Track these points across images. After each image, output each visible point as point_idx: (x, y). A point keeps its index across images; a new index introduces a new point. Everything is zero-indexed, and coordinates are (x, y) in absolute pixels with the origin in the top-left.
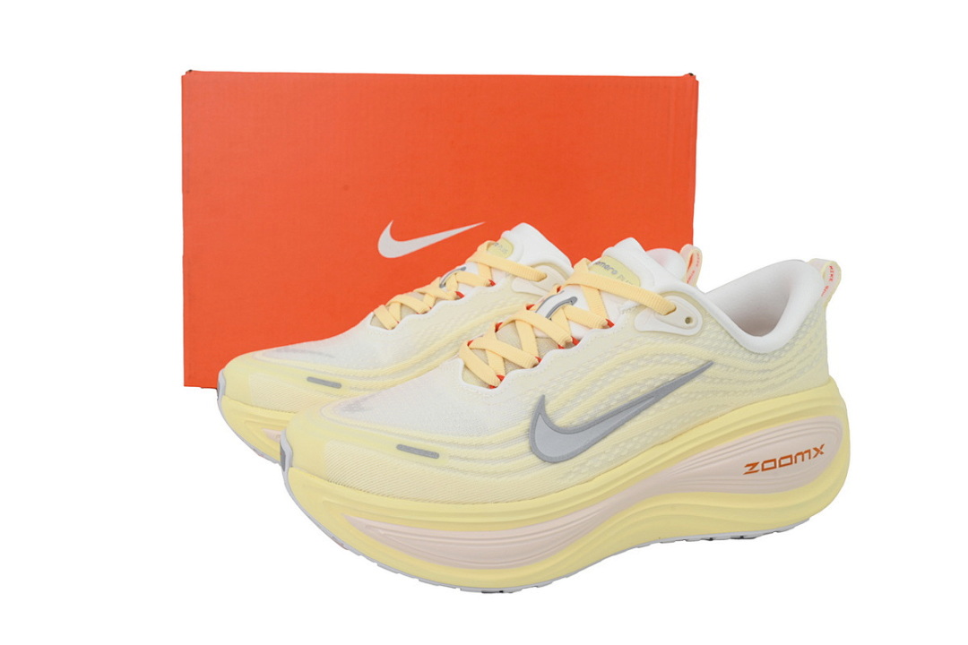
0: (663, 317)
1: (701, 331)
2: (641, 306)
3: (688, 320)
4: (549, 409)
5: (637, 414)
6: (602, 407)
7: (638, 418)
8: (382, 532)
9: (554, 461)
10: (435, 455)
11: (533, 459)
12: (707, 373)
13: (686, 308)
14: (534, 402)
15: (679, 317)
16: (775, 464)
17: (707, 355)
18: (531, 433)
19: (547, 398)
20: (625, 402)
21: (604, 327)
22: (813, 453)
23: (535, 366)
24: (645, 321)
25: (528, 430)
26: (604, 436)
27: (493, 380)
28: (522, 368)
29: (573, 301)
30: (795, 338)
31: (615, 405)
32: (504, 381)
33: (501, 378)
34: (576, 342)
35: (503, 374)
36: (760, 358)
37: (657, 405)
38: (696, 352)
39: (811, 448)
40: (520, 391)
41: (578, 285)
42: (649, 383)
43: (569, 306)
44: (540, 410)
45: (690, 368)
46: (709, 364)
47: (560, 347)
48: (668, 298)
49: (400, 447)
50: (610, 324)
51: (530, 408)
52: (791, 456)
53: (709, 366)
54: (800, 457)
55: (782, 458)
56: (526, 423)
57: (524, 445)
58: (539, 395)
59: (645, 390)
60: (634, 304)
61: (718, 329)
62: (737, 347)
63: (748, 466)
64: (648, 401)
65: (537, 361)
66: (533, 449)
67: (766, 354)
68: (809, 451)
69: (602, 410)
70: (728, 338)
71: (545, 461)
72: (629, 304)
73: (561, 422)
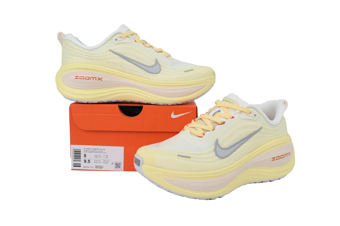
0: (248, 115)
1: (259, 118)
2: (242, 112)
3: (255, 115)
4: (220, 142)
5: (243, 143)
6: (234, 142)
7: (244, 144)
8: (176, 182)
9: (223, 158)
10: (189, 157)
11: (217, 158)
12: (261, 130)
13: (254, 112)
14: (215, 141)
15: (252, 114)
16: (279, 157)
17: (261, 125)
18: (215, 150)
19: (218, 139)
20: (239, 140)
21: (231, 118)
22: (288, 154)
23: (213, 130)
24: (243, 116)
25: (214, 149)
26: (235, 150)
27: (202, 135)
28: (209, 131)
29: (219, 111)
30: (281, 121)
31: (237, 141)
32: (205, 135)
33: (204, 134)
34: (224, 123)
35: (204, 133)
36: (273, 126)
37: (248, 141)
38: (257, 125)
39: (288, 153)
40: (210, 138)
41: (220, 107)
42: (246, 134)
43: (219, 113)
44: (217, 143)
45: (257, 129)
46: (261, 128)
47: (219, 124)
48: (250, 109)
49: (178, 156)
50: (233, 117)
51: (214, 143)
52: (283, 155)
53: (261, 129)
54: (285, 155)
55: (281, 156)
56: (213, 147)
57: (214, 154)
58: (216, 139)
59: (245, 136)
60: (240, 111)
61: (263, 118)
62: (268, 123)
63: (273, 158)
64: (246, 139)
65: (214, 129)
66: (217, 155)
67: (274, 125)
68: (287, 154)
69: (234, 143)
70: (265, 121)
71: (220, 158)
72: (238, 111)
73: (223, 146)
